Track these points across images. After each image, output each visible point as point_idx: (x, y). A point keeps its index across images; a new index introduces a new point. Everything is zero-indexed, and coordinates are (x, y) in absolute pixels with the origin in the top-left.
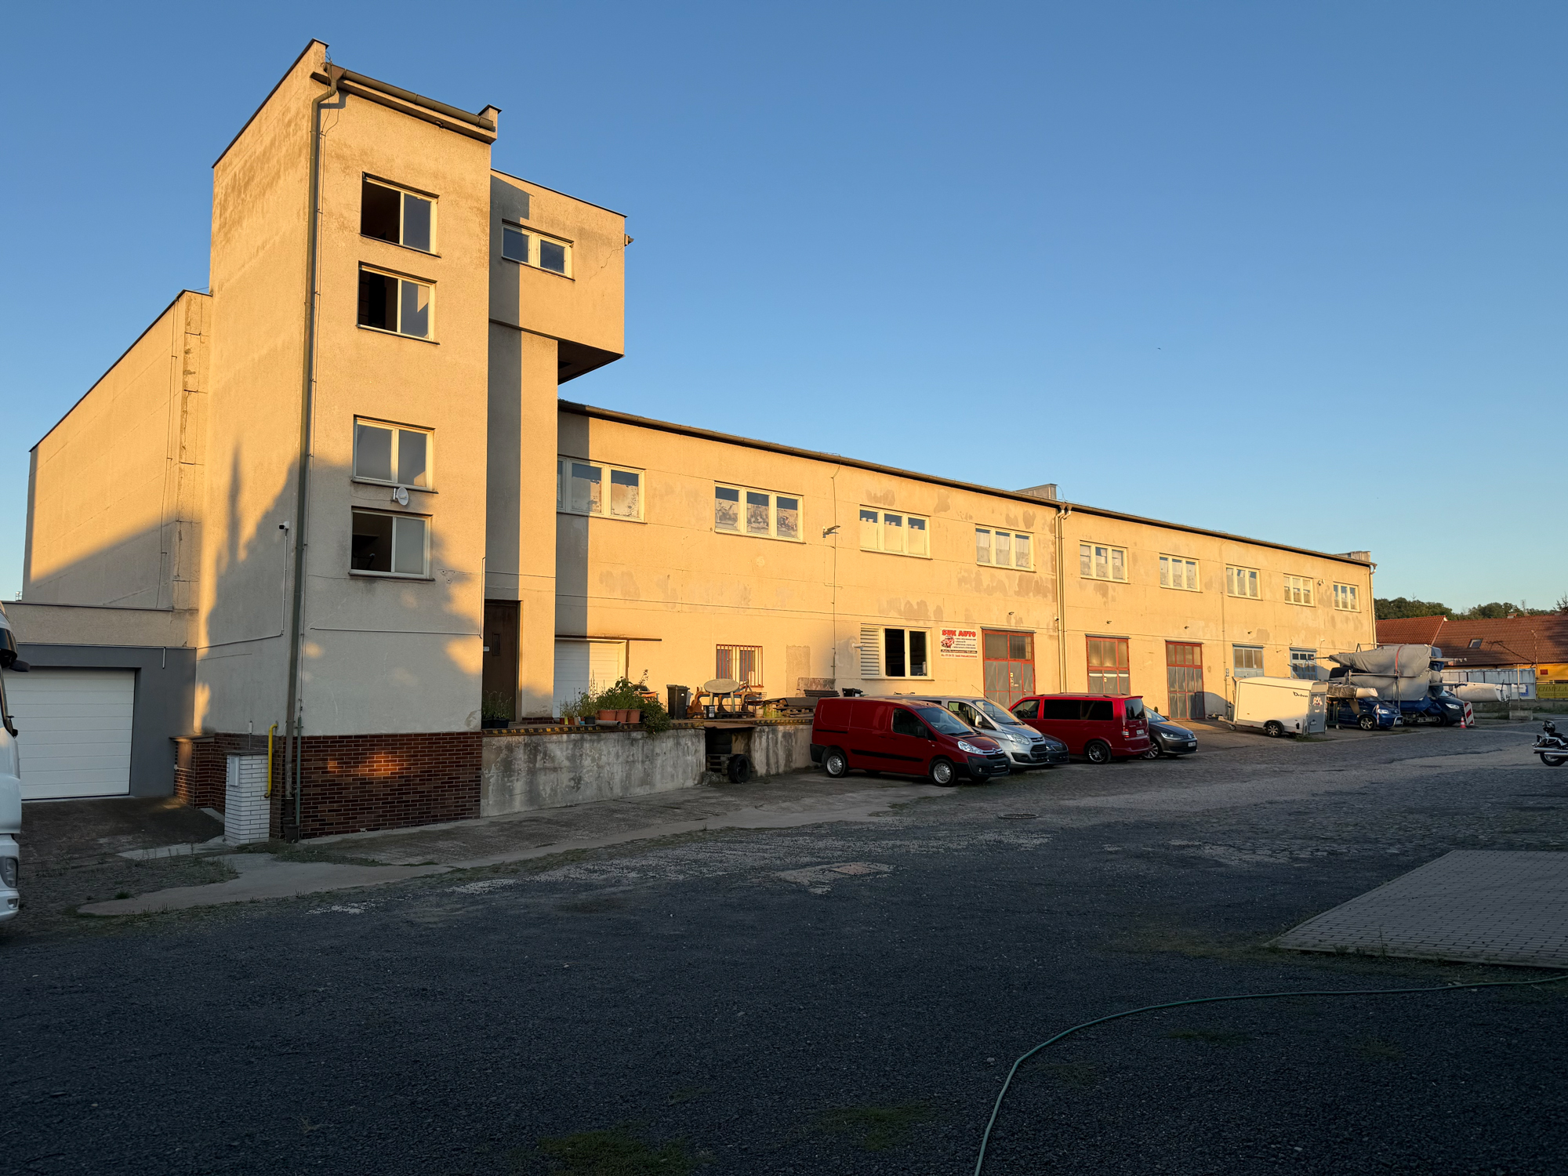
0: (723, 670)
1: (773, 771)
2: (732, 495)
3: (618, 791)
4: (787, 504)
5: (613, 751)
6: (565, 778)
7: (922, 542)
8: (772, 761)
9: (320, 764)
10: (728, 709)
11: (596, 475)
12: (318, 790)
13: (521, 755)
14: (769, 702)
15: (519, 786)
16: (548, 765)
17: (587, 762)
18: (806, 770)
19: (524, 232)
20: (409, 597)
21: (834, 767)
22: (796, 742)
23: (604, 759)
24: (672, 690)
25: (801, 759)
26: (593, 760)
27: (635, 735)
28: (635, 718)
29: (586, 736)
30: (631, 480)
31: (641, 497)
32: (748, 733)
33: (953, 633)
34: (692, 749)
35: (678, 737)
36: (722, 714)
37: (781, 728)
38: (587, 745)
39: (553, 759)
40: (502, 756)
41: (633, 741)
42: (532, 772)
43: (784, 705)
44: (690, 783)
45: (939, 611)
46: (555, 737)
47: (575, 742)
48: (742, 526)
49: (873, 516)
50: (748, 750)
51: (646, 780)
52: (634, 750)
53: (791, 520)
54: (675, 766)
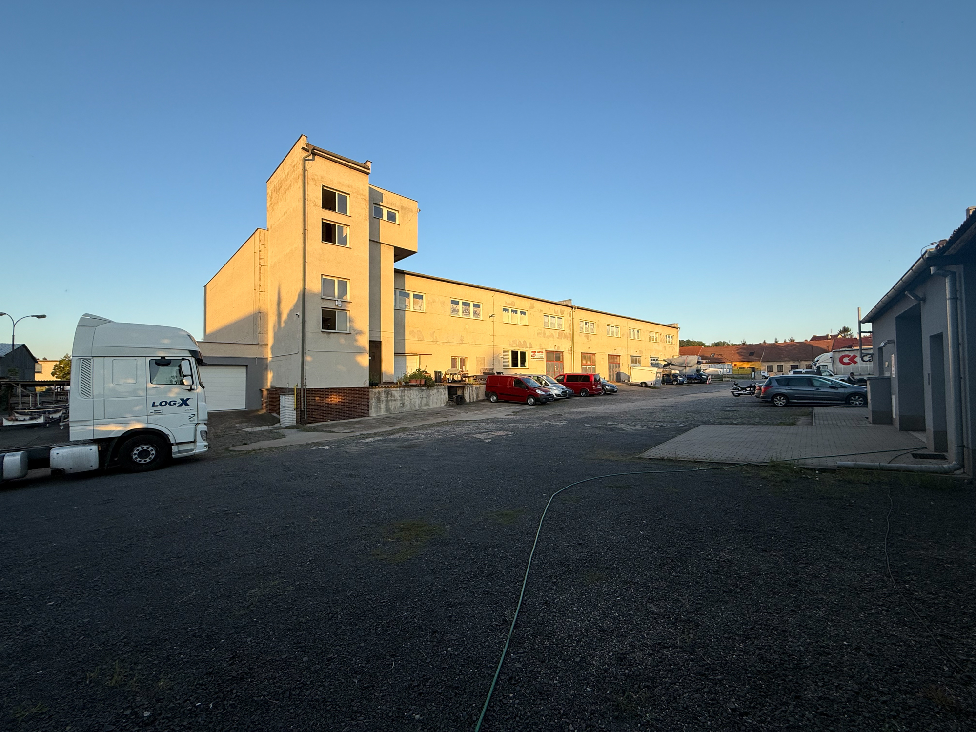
0: (454, 365)
1: (472, 401)
2: (457, 303)
3: (417, 408)
4: (477, 306)
5: (415, 394)
6: (399, 403)
7: (525, 320)
8: (472, 397)
9: (313, 398)
10: (456, 379)
11: (408, 295)
12: (313, 407)
13: (383, 395)
14: (471, 377)
15: (383, 406)
16: (393, 398)
17: (406, 398)
18: (483, 400)
19: (381, 207)
20: (342, 340)
21: (493, 399)
22: (480, 391)
23: (412, 396)
24: (436, 372)
25: (482, 396)
26: (408, 397)
27: (423, 388)
28: (423, 383)
29: (406, 389)
30: (421, 297)
31: (424, 304)
32: (463, 387)
33: (535, 352)
34: (443, 393)
35: (438, 389)
36: (454, 381)
37: (475, 386)
38: (406, 392)
39: (394, 397)
40: (377, 395)
41: (422, 391)
42: (387, 401)
43: (476, 378)
44: (443, 405)
45: (530, 344)
46: (395, 389)
47: (402, 390)
48: (461, 314)
49: (508, 310)
50: (463, 394)
51: (427, 404)
52: (423, 393)
53: (478, 312)
54: (437, 399)
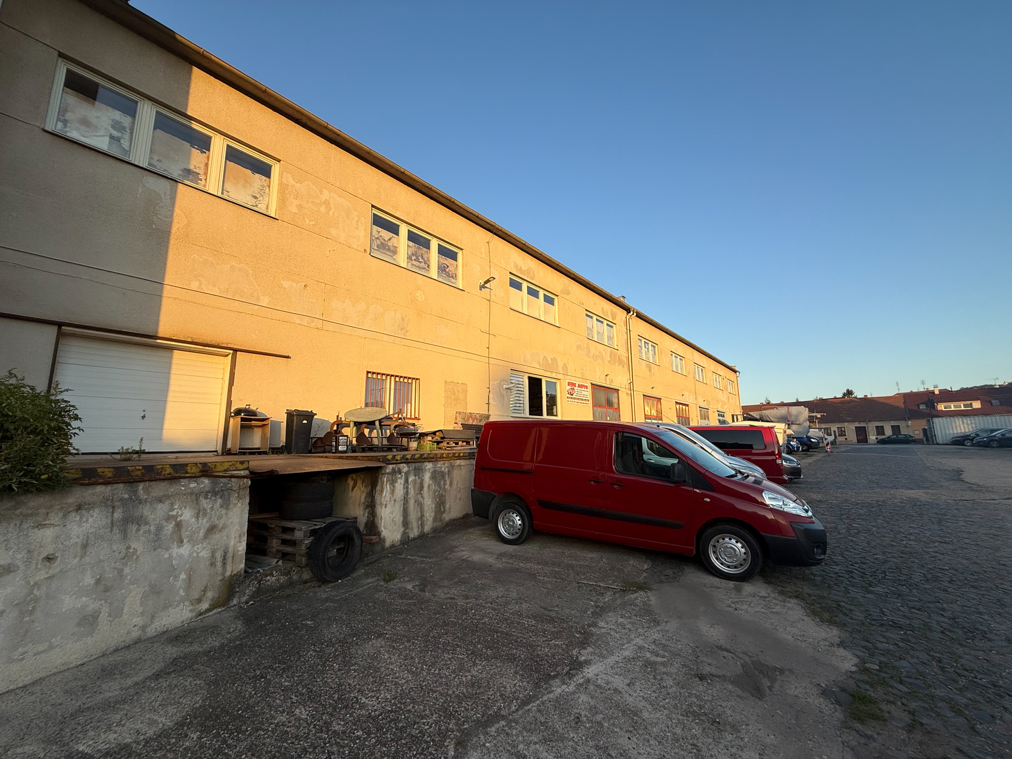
0: (373, 398)
4: (447, 253)
7: (553, 314)
11: (204, 144)
14: (426, 434)
18: (464, 525)
21: (510, 526)
22: (451, 484)
24: (290, 415)
25: (457, 506)
30: (264, 170)
31: (273, 192)
32: (379, 476)
33: (574, 385)
43: (440, 437)
45: (565, 367)
49: (519, 286)
53: (451, 269)
